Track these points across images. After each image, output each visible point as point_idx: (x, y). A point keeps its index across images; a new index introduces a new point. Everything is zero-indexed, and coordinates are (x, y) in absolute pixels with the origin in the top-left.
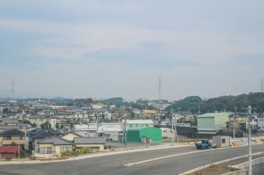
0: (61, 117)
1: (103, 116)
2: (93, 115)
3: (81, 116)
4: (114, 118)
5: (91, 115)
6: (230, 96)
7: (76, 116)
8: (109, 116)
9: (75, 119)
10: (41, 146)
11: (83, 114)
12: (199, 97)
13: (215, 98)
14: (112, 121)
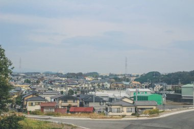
0: (74, 86)
1: (103, 86)
2: (96, 85)
3: (87, 86)
4: (112, 87)
5: (94, 85)
6: (184, 72)
7: (83, 86)
8: (108, 85)
9: (82, 88)
10: (113, 107)
11: (88, 84)
12: (159, 73)
13: (173, 73)
14: (110, 89)
